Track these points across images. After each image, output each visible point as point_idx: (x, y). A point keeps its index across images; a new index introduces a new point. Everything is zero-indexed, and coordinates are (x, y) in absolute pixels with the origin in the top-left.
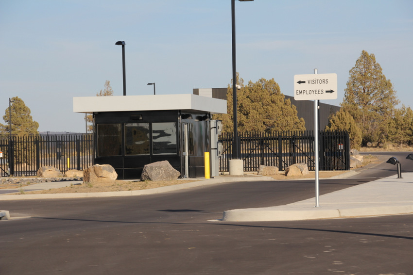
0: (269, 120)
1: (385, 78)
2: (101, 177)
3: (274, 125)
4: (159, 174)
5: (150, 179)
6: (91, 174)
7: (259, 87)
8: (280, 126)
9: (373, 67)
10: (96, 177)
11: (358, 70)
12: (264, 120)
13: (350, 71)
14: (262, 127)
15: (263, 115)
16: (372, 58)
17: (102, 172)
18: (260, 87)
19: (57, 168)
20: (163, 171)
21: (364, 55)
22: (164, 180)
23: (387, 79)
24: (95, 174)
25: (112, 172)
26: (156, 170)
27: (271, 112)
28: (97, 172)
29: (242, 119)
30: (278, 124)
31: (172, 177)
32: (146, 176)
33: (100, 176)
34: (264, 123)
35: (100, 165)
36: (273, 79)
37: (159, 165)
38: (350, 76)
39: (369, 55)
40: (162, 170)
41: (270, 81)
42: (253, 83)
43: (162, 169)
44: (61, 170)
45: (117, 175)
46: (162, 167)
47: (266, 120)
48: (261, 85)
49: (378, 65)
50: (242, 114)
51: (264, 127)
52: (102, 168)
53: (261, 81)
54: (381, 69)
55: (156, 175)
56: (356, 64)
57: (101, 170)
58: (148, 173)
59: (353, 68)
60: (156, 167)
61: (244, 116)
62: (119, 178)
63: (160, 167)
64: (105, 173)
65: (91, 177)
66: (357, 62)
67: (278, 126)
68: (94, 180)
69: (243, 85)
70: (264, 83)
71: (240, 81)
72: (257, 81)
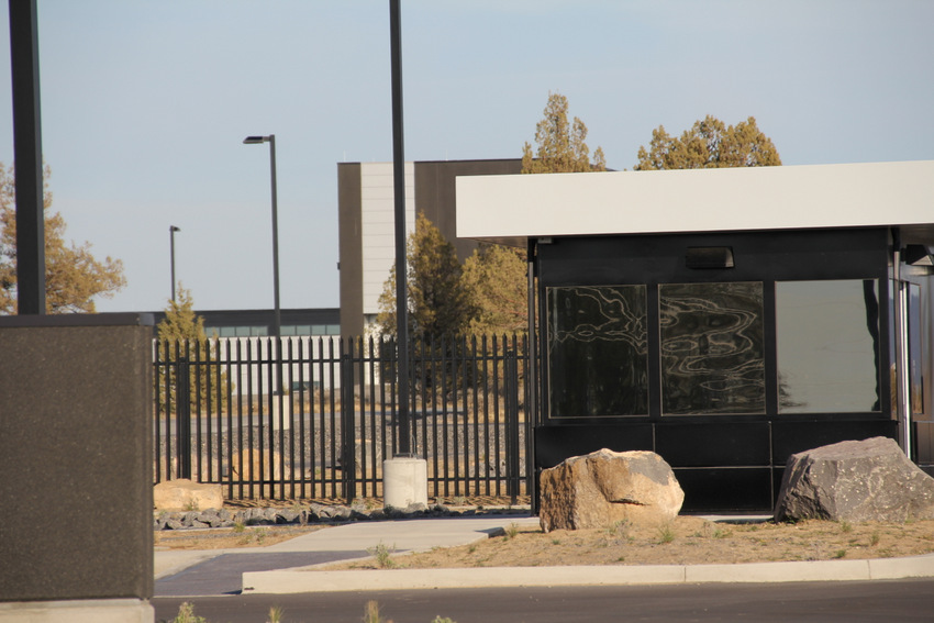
2: (624, 501)
4: (865, 493)
5: (822, 513)
6: (579, 489)
7: (695, 155)
10: (602, 503)
17: (628, 482)
18: (699, 151)
20: (881, 481)
22: (883, 517)
24: (595, 490)
25: (665, 483)
26: (849, 474)
28: (608, 483)
31: (915, 505)
32: (805, 499)
33: (620, 497)
35: (616, 454)
36: (752, 121)
37: (861, 455)
40: (875, 477)
41: (742, 127)
42: (672, 136)
43: (876, 470)
45: (682, 493)
46: (876, 464)
48: (704, 146)
52: (627, 465)
53: (703, 127)
55: (852, 495)
57: (626, 473)
58: (815, 488)
60: (850, 463)
62: (689, 508)
63: (867, 465)
64: (639, 486)
65: (579, 500)
68: (594, 515)
69: (584, 148)
70: (716, 136)
71: (570, 130)
72: (689, 130)
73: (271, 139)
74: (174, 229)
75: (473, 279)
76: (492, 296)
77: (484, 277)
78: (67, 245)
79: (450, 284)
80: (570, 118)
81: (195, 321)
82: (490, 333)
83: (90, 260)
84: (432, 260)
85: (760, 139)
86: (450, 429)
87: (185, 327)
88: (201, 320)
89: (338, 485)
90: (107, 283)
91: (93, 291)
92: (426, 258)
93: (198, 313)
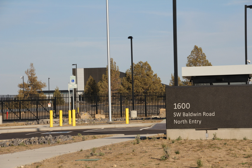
0: (145, 86)
1: (208, 62)
3: (148, 89)
7: (139, 67)
8: (152, 90)
9: (201, 55)
11: (192, 57)
12: (143, 86)
13: (188, 58)
14: (142, 90)
15: (142, 83)
16: (201, 49)
19: (88, 113)
21: (196, 48)
23: (209, 62)
27: (147, 81)
29: (129, 85)
30: (151, 88)
34: (143, 88)
36: (147, 62)
38: (188, 61)
39: (199, 48)
41: (145, 63)
44: (91, 114)
47: (144, 86)
49: (204, 54)
50: (129, 82)
51: (143, 90)
53: (140, 63)
54: (205, 56)
56: (191, 53)
59: (190, 56)
61: (130, 84)
66: (191, 52)
67: (151, 90)
69: (115, 66)
70: (142, 64)
71: (113, 63)
72: (138, 63)
73: (76, 65)
74: (49, 78)
75: (99, 85)
76: (102, 88)
77: (101, 85)
78: (38, 81)
79: (95, 86)
80: (113, 61)
81: (59, 92)
82: (102, 93)
83: (41, 83)
84: (92, 82)
85: (148, 64)
86: (103, 107)
87: (58, 93)
88: (60, 92)
89: (120, 115)
90: (44, 86)
91: (42, 87)
92: (91, 82)
93: (59, 91)
